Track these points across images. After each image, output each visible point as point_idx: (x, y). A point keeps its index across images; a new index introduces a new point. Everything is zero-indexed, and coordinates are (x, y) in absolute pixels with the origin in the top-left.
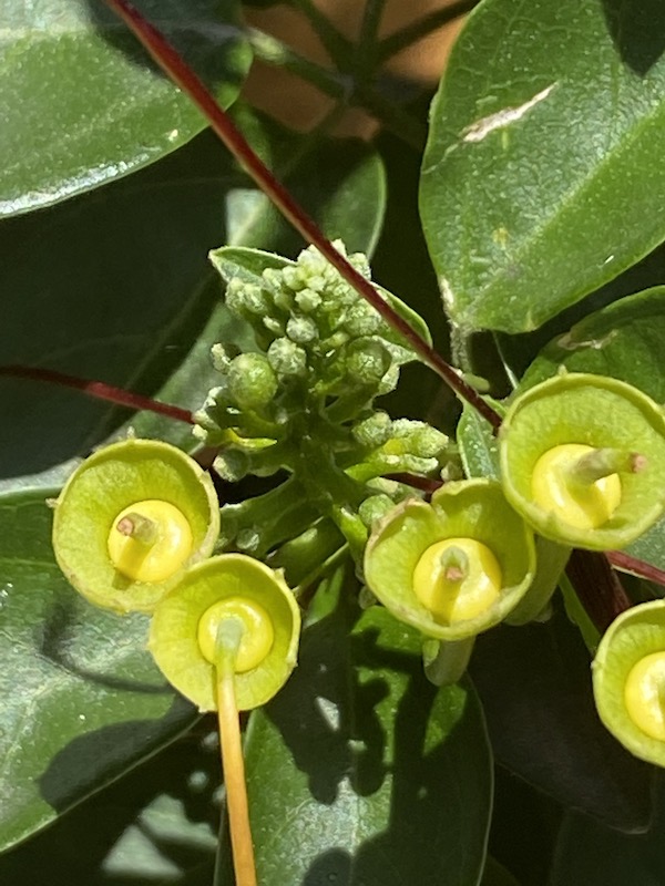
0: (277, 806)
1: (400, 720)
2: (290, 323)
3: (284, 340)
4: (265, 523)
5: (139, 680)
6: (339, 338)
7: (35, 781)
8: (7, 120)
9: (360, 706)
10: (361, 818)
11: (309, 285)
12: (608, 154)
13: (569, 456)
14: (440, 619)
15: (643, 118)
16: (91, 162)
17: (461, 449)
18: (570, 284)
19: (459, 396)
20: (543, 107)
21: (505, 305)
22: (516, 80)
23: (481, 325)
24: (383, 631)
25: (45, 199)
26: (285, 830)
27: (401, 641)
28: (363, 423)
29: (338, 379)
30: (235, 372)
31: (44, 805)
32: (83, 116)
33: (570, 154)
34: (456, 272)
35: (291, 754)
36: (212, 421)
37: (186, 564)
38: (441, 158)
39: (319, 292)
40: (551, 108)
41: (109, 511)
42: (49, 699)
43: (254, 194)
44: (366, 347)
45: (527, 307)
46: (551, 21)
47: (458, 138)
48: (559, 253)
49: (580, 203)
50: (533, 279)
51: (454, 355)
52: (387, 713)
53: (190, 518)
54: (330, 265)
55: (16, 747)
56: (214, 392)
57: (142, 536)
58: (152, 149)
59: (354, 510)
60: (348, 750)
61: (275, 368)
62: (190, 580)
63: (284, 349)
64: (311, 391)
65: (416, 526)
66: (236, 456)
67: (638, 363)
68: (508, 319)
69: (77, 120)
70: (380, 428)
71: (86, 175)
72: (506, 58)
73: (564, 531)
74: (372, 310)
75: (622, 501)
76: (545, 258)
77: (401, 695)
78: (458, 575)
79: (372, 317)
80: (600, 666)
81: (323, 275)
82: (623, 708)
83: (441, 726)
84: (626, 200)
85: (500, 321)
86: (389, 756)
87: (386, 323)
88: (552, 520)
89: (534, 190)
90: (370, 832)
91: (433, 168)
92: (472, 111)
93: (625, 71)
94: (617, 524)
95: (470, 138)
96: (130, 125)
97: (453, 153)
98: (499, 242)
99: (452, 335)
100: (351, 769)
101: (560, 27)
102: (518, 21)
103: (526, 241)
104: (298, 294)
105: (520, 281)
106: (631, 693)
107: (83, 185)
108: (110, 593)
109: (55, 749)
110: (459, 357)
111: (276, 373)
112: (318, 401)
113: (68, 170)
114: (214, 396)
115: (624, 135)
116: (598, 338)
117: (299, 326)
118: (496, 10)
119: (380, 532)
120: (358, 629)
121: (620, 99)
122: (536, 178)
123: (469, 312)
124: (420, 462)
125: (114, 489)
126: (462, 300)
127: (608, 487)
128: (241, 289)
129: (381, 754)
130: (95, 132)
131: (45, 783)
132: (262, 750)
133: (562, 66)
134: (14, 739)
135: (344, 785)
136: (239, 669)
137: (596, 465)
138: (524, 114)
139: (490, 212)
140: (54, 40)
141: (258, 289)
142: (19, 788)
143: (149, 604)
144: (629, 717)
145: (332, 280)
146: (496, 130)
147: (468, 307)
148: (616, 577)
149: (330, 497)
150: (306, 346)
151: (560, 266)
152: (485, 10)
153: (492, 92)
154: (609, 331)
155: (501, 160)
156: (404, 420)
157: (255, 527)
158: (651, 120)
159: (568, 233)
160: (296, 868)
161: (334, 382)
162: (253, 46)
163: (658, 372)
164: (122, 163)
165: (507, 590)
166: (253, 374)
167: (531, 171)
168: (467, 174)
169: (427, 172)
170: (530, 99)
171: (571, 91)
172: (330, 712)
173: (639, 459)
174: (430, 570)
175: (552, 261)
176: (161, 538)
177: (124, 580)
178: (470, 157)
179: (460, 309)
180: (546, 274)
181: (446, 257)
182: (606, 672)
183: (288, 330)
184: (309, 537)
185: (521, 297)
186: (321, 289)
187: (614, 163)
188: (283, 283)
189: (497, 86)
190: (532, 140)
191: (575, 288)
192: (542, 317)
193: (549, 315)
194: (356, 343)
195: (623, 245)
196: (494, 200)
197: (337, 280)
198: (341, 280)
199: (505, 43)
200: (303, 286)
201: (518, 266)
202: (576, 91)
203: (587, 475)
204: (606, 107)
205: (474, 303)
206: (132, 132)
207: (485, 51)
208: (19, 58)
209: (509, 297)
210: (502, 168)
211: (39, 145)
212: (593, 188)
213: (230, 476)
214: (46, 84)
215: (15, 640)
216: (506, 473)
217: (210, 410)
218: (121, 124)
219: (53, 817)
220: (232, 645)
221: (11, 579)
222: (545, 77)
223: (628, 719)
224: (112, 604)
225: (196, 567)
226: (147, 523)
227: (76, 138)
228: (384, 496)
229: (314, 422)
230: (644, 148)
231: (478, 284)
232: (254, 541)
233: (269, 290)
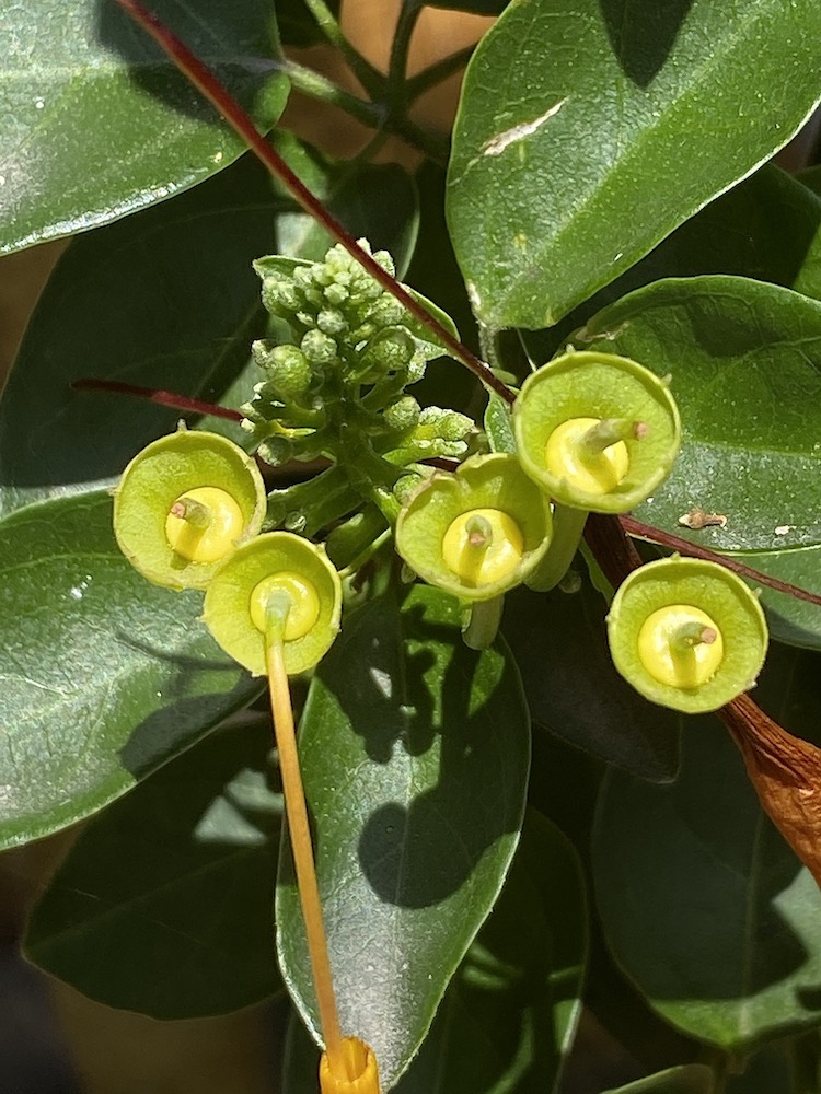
0: (337, 767)
1: (446, 686)
2: (320, 315)
3: (315, 332)
4: (311, 506)
5: (211, 659)
6: (367, 329)
7: (118, 753)
8: (66, 150)
9: (410, 676)
10: (414, 777)
11: (337, 280)
12: (616, 163)
13: (580, 428)
14: (468, 582)
15: (646, 128)
16: (143, 185)
17: (489, 434)
18: (585, 282)
19: (487, 386)
20: (554, 121)
21: (527, 304)
22: (529, 97)
23: (506, 324)
24: (429, 607)
25: (102, 218)
26: (346, 788)
27: (445, 615)
28: (393, 407)
29: (369, 368)
30: (272, 363)
31: (124, 773)
32: (135, 143)
33: (580, 164)
34: (482, 277)
35: (348, 720)
36: (257, 414)
37: (235, 543)
38: (463, 172)
39: (346, 286)
40: (563, 122)
41: (166, 498)
42: (129, 679)
43: (303, 219)
44: (391, 335)
45: (546, 305)
46: (558, 40)
47: (478, 152)
48: (575, 254)
49: (592, 208)
50: (551, 280)
51: (484, 353)
52: (434, 680)
53: (241, 502)
54: (356, 261)
55: (100, 723)
56: (258, 387)
57: (196, 519)
58: (198, 171)
59: (390, 491)
60: (402, 714)
61: (308, 358)
62: (240, 557)
63: (315, 340)
64: (345, 380)
65: (444, 498)
66: (278, 443)
67: (649, 351)
68: (530, 317)
69: (129, 147)
70: (407, 411)
71: (138, 196)
72: (519, 77)
73: (576, 496)
74: (396, 302)
75: (629, 468)
76: (562, 261)
77: (446, 664)
78: (481, 540)
79: (396, 307)
80: (614, 619)
81: (349, 270)
82: (637, 657)
83: (483, 690)
84: (633, 203)
85: (523, 319)
86: (437, 719)
87: (410, 315)
88: (564, 487)
89: (550, 198)
90: (421, 788)
91: (458, 180)
92: (491, 127)
93: (628, 85)
94: (626, 489)
95: (490, 151)
96: (178, 149)
97: (475, 166)
98: (520, 248)
99: (481, 334)
100: (403, 732)
101: (568, 47)
102: (529, 41)
103: (542, 246)
104: (327, 289)
105: (540, 282)
106: (644, 643)
107: (135, 206)
108: (169, 572)
109: (135, 723)
110: (488, 355)
111: (309, 362)
112: (352, 390)
113: (122, 191)
114: (259, 390)
115: (630, 145)
116: (611, 330)
117: (329, 318)
118: (508, 31)
119: (409, 504)
120: (406, 607)
121: (625, 112)
122: (551, 187)
123: (495, 312)
124: (451, 446)
125: (170, 479)
126: (488, 302)
127: (616, 454)
128: (275, 288)
129: (429, 717)
130: (147, 157)
131: (125, 754)
132: (322, 717)
133: (572, 82)
134: (98, 717)
135: (398, 746)
136: (289, 637)
137: (604, 434)
138: (538, 128)
139: (511, 220)
140: (107, 76)
141: (291, 286)
142: (103, 760)
143: (204, 581)
144: (643, 665)
145: (358, 276)
146: (512, 143)
147: (494, 308)
148: (632, 543)
149: (370, 481)
150: (337, 337)
151: (575, 266)
152: (498, 32)
153: (508, 109)
154: (621, 323)
155: (518, 171)
156: (434, 407)
157: (302, 510)
158: (654, 130)
159: (581, 236)
160: (356, 822)
161: (365, 371)
162: (291, 78)
163: (666, 358)
164: (171, 184)
165: (526, 554)
166: (288, 363)
167: (548, 181)
168: (488, 186)
169: (452, 184)
170: (542, 113)
171: (580, 105)
172: (383, 681)
173: (641, 426)
174: (457, 539)
175: (568, 263)
176: (214, 521)
177: (181, 561)
178: (490, 169)
179: (486, 310)
180: (563, 274)
181: (472, 263)
182: (620, 625)
183: (319, 322)
184: (356, 521)
185: (542, 296)
186: (348, 283)
187: (622, 170)
188: (313, 280)
189: (513, 103)
190: (547, 152)
191: (590, 283)
192: (560, 313)
193: (566, 310)
194: (382, 332)
195: (631, 243)
196: (514, 209)
197: (363, 275)
198: (366, 274)
199: (517, 62)
200: (331, 281)
201: (539, 269)
202: (585, 106)
203: (596, 444)
204: (613, 119)
205: (499, 304)
206: (181, 155)
207: (500, 70)
208: (76, 93)
209: (530, 297)
210: (520, 179)
211: (95, 170)
212: (603, 193)
213: (274, 461)
214: (101, 116)
215: (96, 627)
216: (521, 445)
217: (255, 404)
218: (170, 149)
219: (134, 784)
220: (280, 614)
221: (88, 571)
222: (555, 93)
223: (642, 667)
224: (170, 582)
225: (245, 544)
226: (199, 508)
227: (129, 163)
228: (416, 476)
229: (349, 410)
230: (648, 156)
231: (502, 286)
232: (300, 522)
233: (302, 286)
